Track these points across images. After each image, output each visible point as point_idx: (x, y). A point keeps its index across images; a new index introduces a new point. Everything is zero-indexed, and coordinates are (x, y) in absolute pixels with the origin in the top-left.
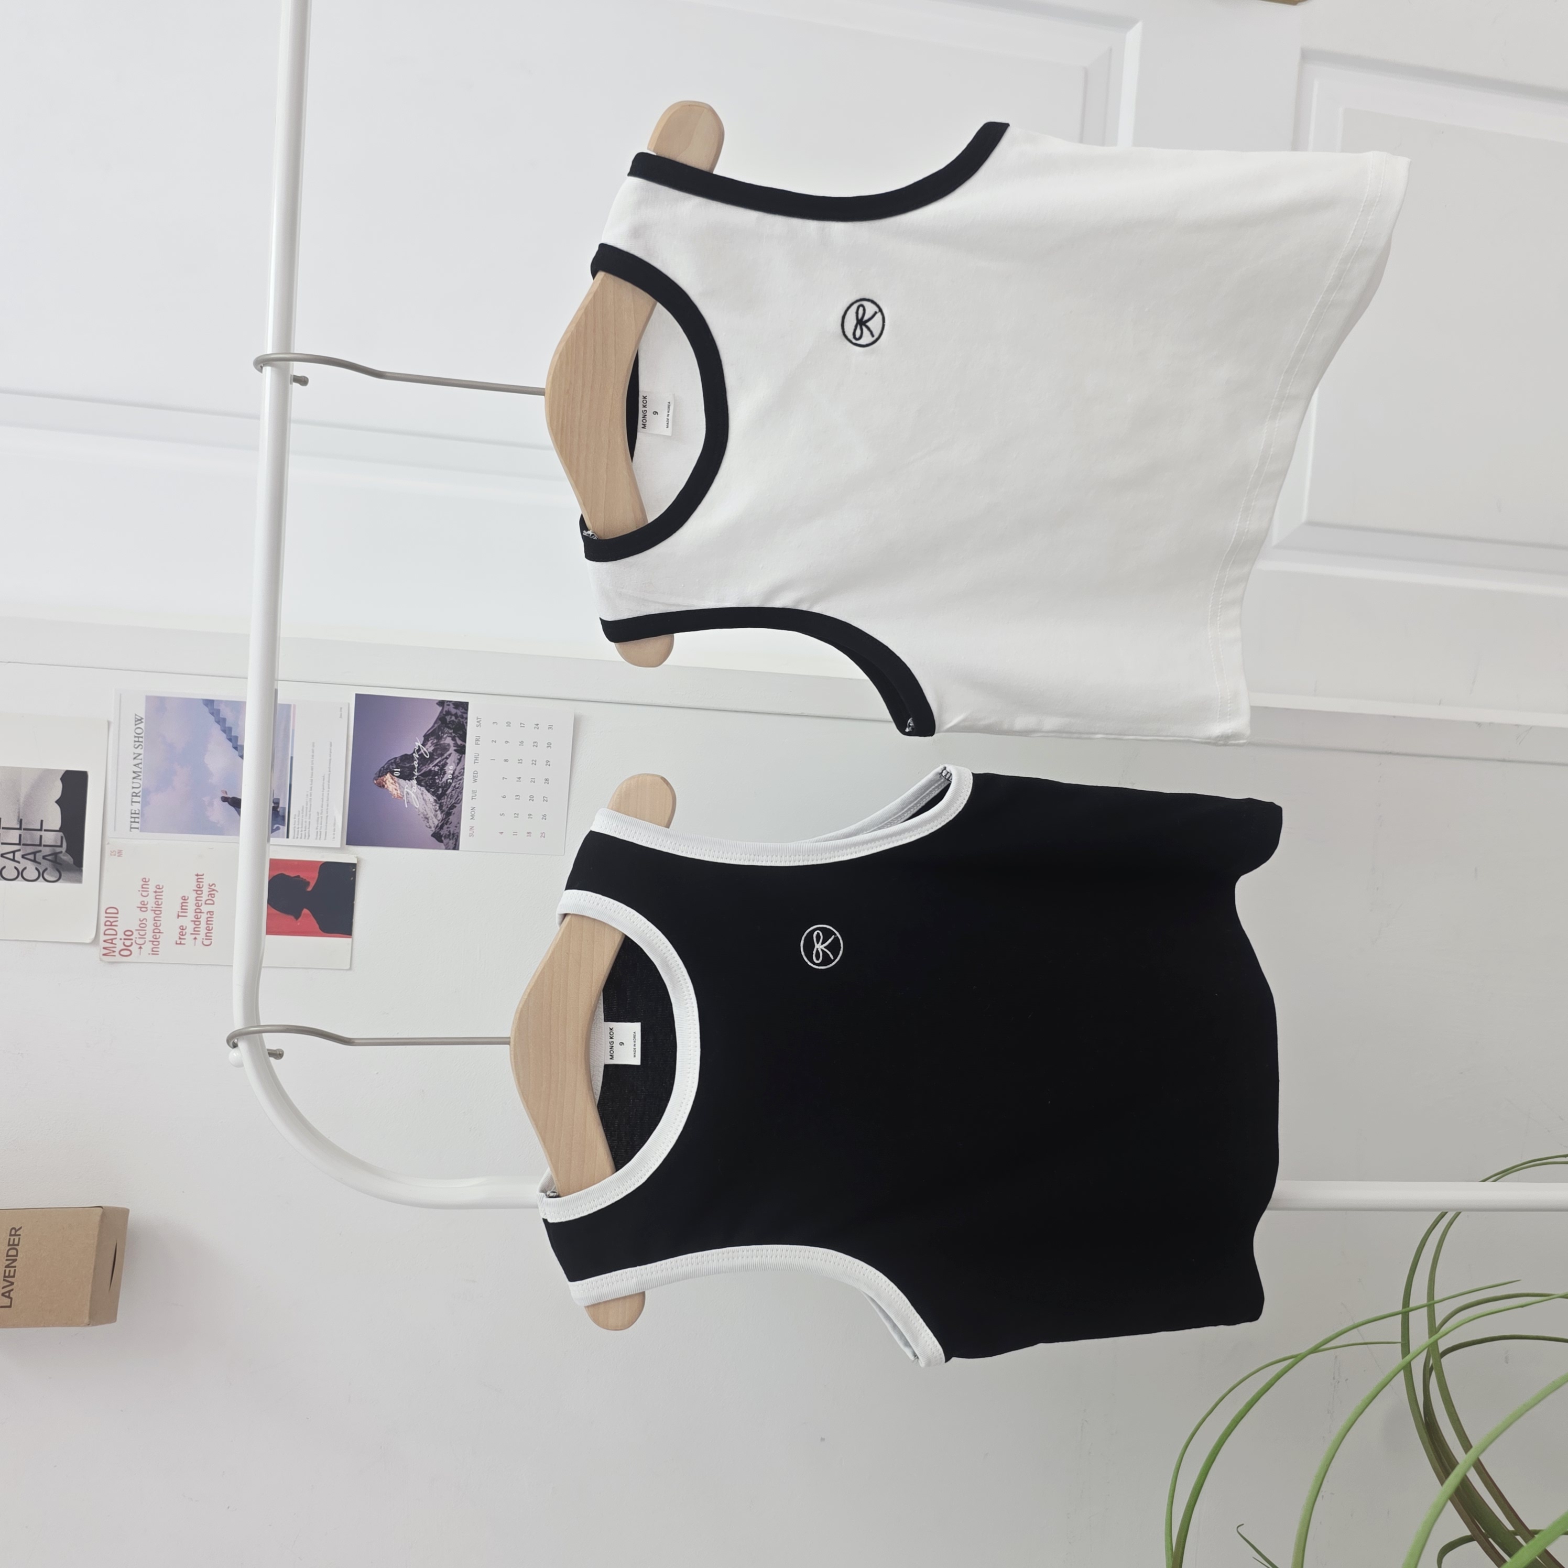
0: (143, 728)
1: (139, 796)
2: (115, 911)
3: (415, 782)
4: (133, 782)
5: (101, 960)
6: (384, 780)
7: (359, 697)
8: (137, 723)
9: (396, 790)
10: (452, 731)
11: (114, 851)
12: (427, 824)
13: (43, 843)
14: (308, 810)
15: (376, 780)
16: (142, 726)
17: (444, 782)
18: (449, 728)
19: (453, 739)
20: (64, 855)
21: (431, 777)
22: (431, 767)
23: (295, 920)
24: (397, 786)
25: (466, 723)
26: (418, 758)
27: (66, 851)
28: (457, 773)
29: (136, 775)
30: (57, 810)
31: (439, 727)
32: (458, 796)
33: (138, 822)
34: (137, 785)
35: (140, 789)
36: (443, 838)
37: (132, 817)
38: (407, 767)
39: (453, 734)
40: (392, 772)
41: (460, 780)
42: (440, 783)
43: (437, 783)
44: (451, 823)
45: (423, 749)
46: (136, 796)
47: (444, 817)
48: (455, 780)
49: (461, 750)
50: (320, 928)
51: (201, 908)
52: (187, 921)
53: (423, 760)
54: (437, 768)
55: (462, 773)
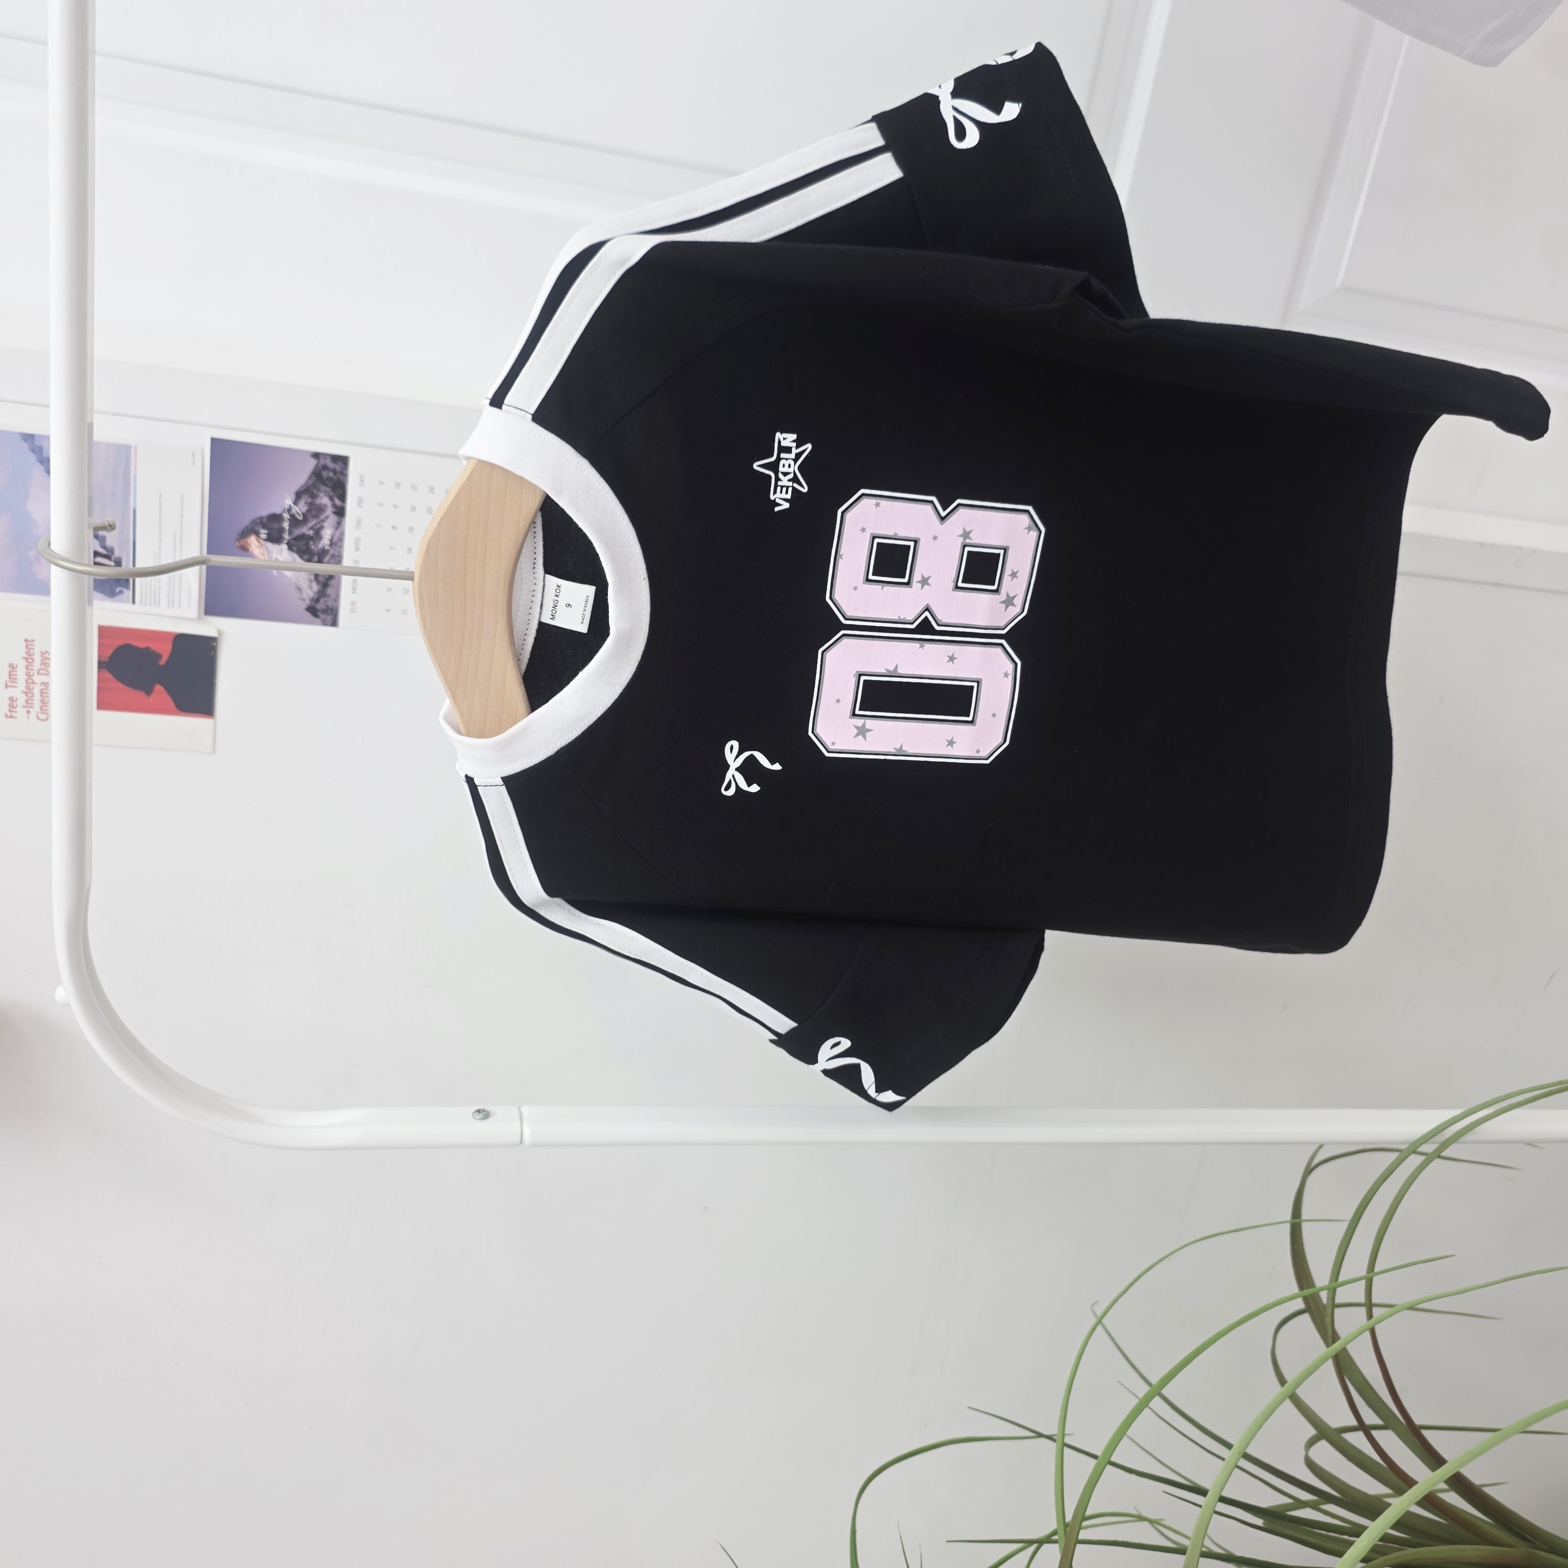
3: (284, 547)
6: (249, 542)
7: (215, 441)
9: (263, 554)
10: (328, 490)
12: (301, 597)
15: (239, 542)
17: (321, 549)
18: (326, 485)
19: (331, 499)
21: (304, 542)
22: (306, 530)
24: (264, 551)
25: (347, 481)
26: (289, 520)
28: (335, 539)
31: (314, 485)
36: (320, 614)
38: (276, 529)
39: (332, 493)
40: (257, 534)
41: (341, 547)
42: (317, 549)
43: (311, 550)
44: (329, 596)
45: (295, 508)
47: (321, 588)
48: (334, 546)
49: (340, 512)
50: (177, 707)
51: (34, 678)
52: (18, 692)
53: (294, 521)
54: (311, 533)
55: (341, 539)
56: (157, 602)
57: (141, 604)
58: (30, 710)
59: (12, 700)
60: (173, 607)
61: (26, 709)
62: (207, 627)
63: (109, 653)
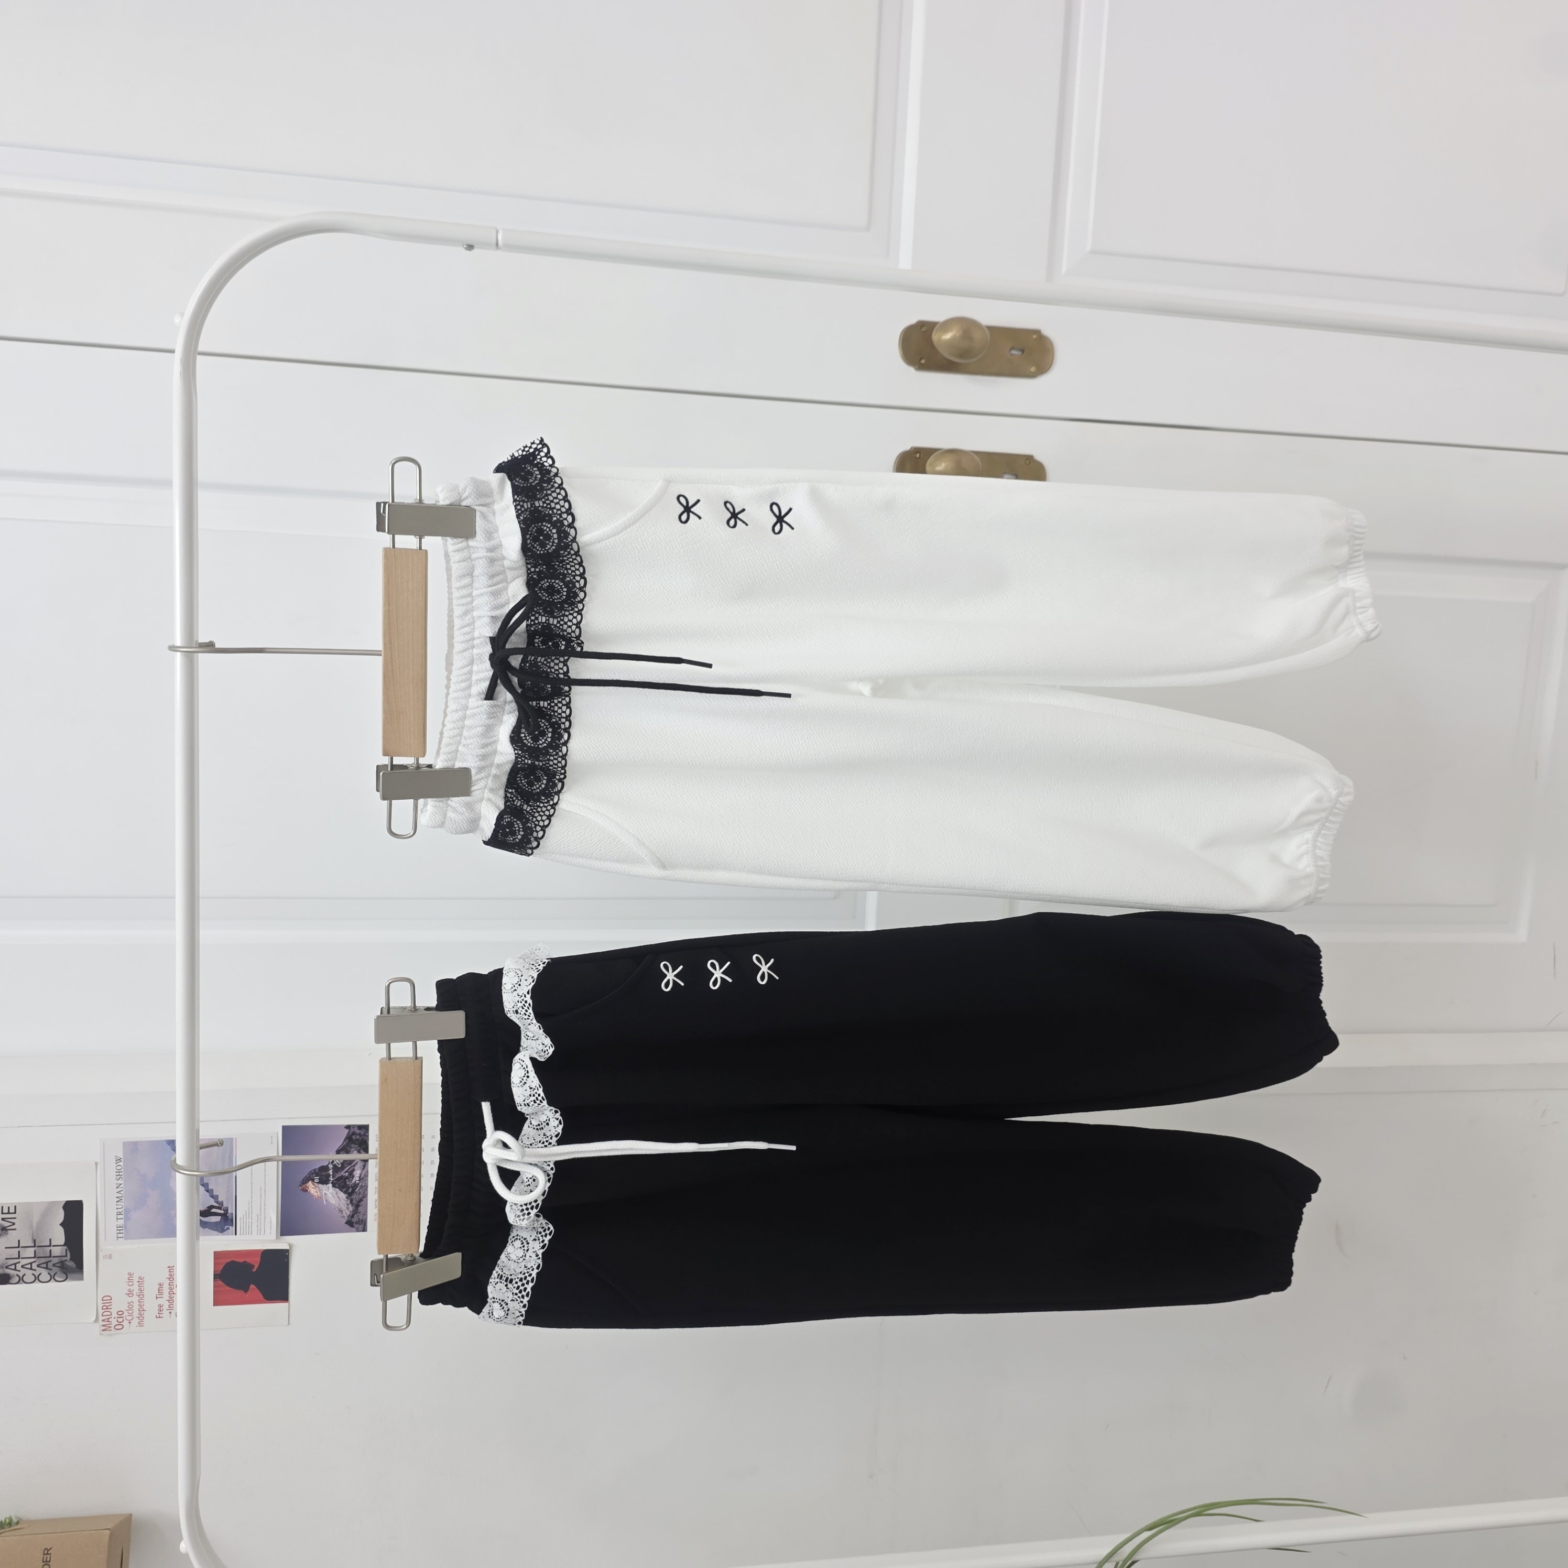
0: (122, 1165)
1: (122, 1214)
2: (109, 1298)
3: (330, 1185)
4: (117, 1205)
5: (101, 1334)
6: (307, 1186)
7: (286, 1129)
8: (117, 1162)
9: (316, 1192)
10: (357, 1146)
11: (106, 1255)
12: (342, 1215)
13: (52, 1255)
14: (250, 1213)
15: (301, 1186)
16: (121, 1164)
17: (353, 1183)
18: (356, 1144)
20: (68, 1262)
21: (343, 1181)
22: (343, 1173)
23: (244, 1293)
24: (317, 1189)
25: (368, 1139)
26: (332, 1168)
27: (71, 1259)
28: (362, 1176)
29: (119, 1200)
30: (61, 1230)
31: (347, 1144)
32: (364, 1192)
33: (122, 1233)
34: (121, 1207)
35: (123, 1209)
36: (354, 1224)
37: (117, 1230)
38: (325, 1175)
39: (359, 1148)
40: (313, 1180)
41: (367, 1180)
42: (350, 1186)
43: (347, 1185)
44: (360, 1213)
46: (120, 1214)
47: (355, 1209)
48: (361, 1181)
50: (264, 1297)
51: (173, 1290)
52: (164, 1301)
53: (336, 1169)
54: (347, 1174)
55: (366, 1176)
56: (250, 1232)
57: (240, 1234)
58: (171, 1311)
59: (160, 1306)
60: (260, 1234)
61: (169, 1311)
63: (221, 1268)
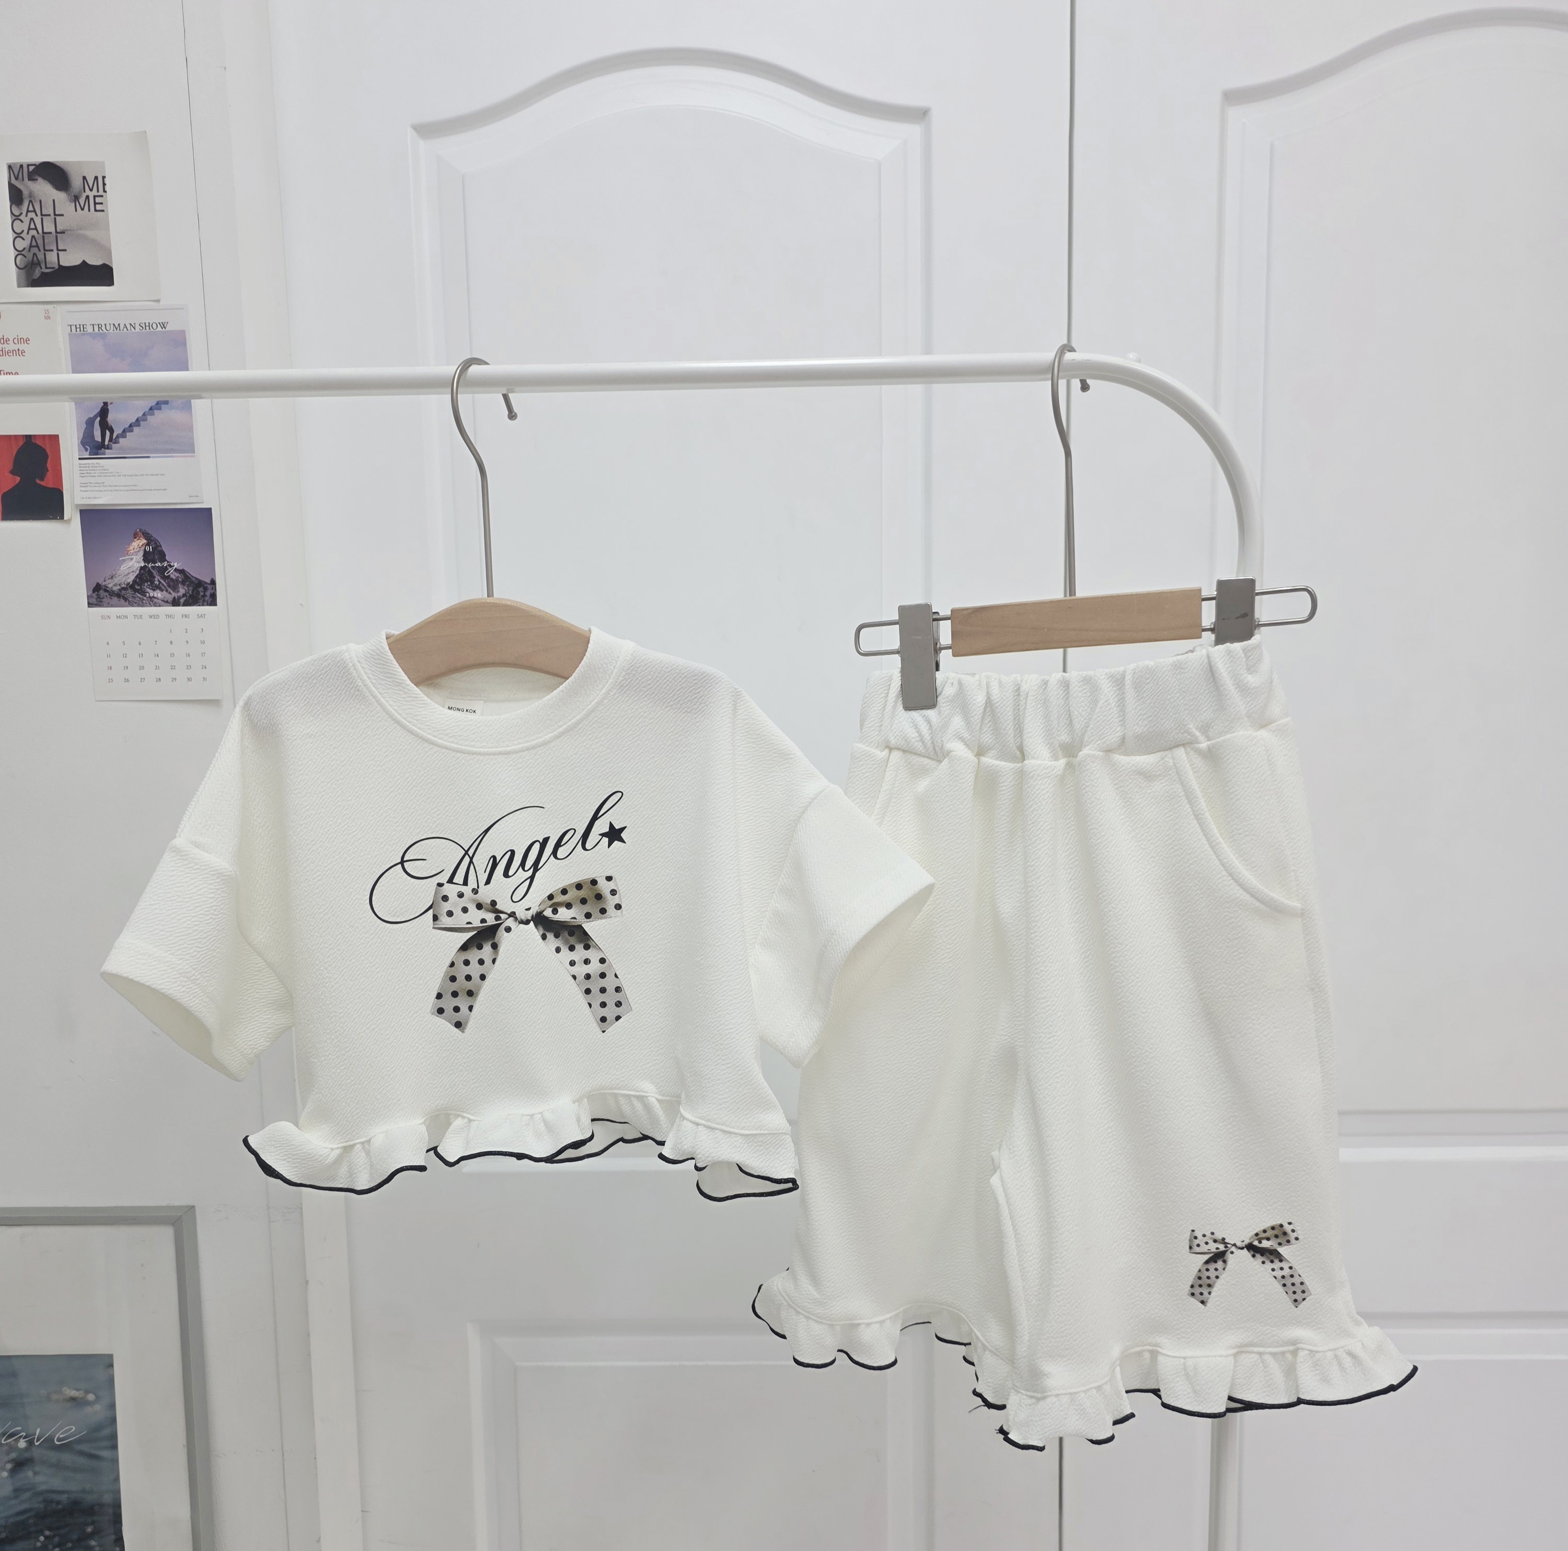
0: (157, 330)
1: (99, 330)
3: (143, 565)
4: (110, 324)
6: (141, 538)
8: (161, 324)
9: (134, 549)
10: (190, 592)
11: (48, 312)
12: (107, 578)
13: (47, 253)
14: (106, 475)
15: (140, 531)
16: (159, 328)
17: (146, 590)
18: (193, 591)
19: (184, 595)
20: (39, 271)
21: (148, 578)
22: (157, 578)
23: (9, 470)
24: (137, 549)
25: (199, 605)
26: (163, 566)
27: (42, 273)
28: (155, 600)
29: (116, 327)
31: (193, 582)
32: (135, 603)
33: (76, 331)
34: (108, 329)
35: (105, 331)
37: (80, 325)
38: (154, 557)
39: (188, 595)
40: (148, 544)
42: (143, 587)
43: (144, 583)
44: (111, 598)
45: (172, 569)
46: (99, 327)
47: (115, 592)
48: (149, 599)
49: (175, 603)
50: (5, 493)
53: (162, 570)
54: (157, 582)
55: (156, 605)
56: (83, 475)
57: (80, 464)
60: (81, 487)
62: (70, 510)
63: (39, 442)
